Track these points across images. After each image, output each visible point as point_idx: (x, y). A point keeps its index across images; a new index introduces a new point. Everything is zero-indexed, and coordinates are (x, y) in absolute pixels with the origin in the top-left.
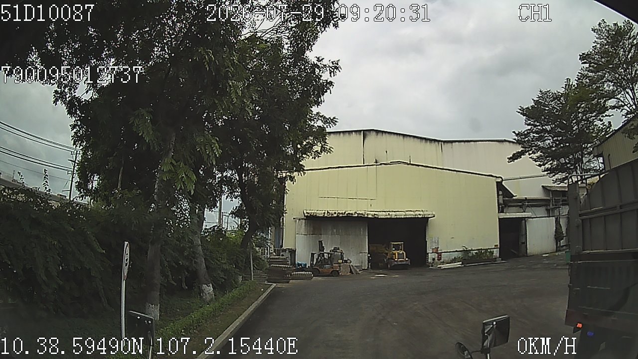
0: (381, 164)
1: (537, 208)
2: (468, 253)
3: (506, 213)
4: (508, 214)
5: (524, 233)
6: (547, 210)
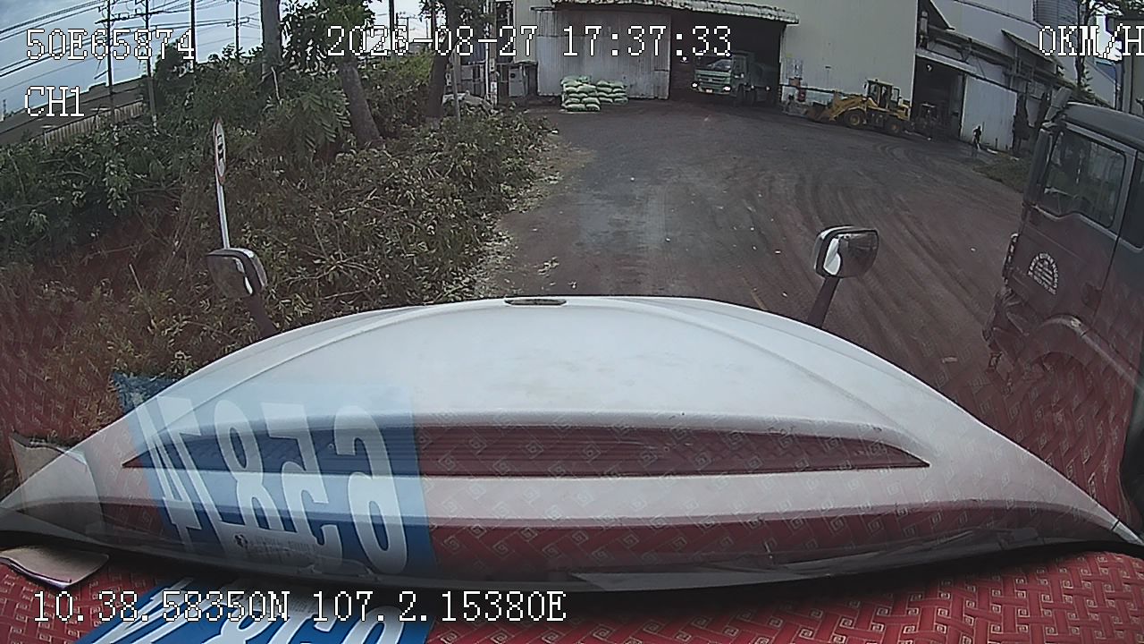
1: (989, 64)
4: (934, 54)
5: (959, 98)
6: (1005, 74)
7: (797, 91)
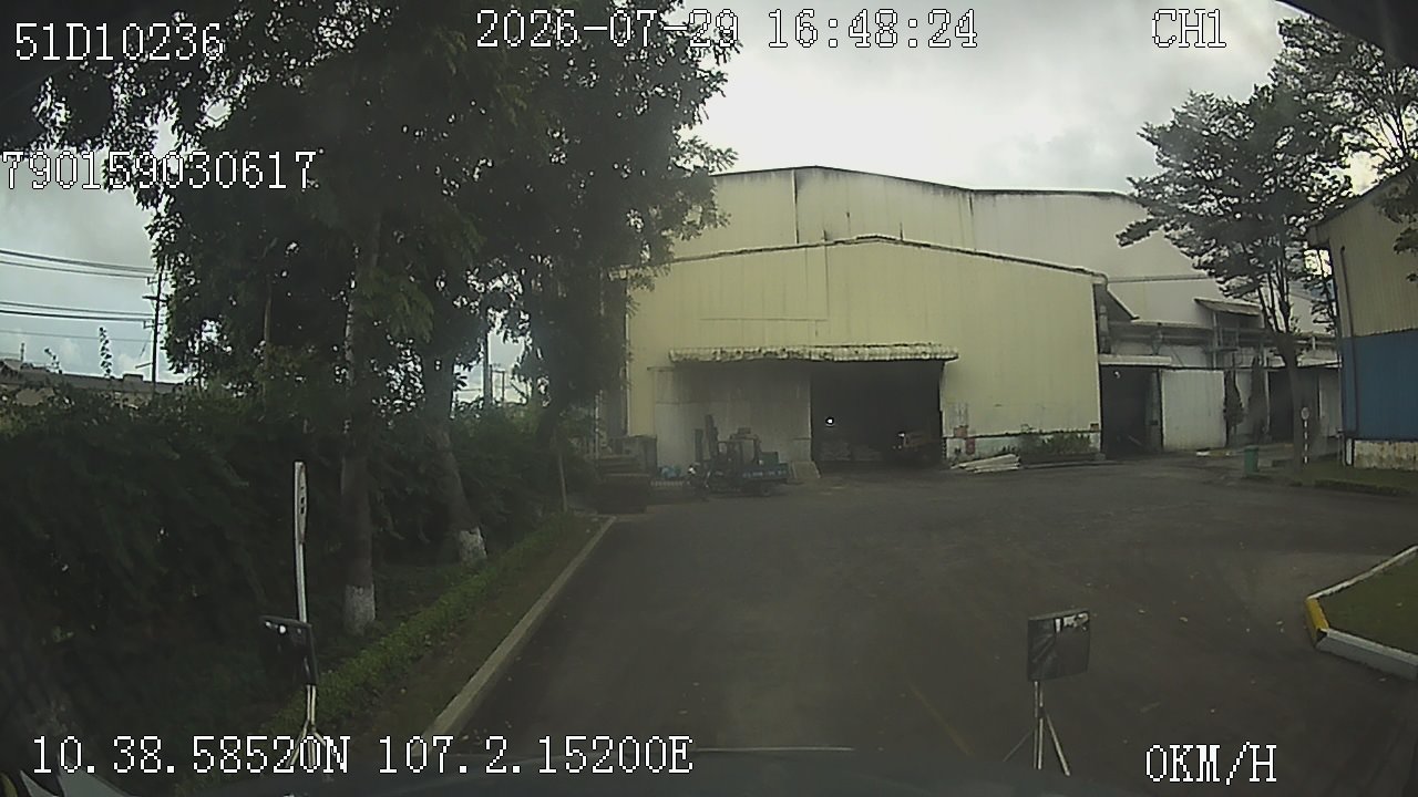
0: (836, 243)
1: (1185, 348)
2: (1033, 440)
3: (1115, 354)
4: (1119, 357)
5: (1156, 401)
6: (1206, 352)
7: (964, 442)
